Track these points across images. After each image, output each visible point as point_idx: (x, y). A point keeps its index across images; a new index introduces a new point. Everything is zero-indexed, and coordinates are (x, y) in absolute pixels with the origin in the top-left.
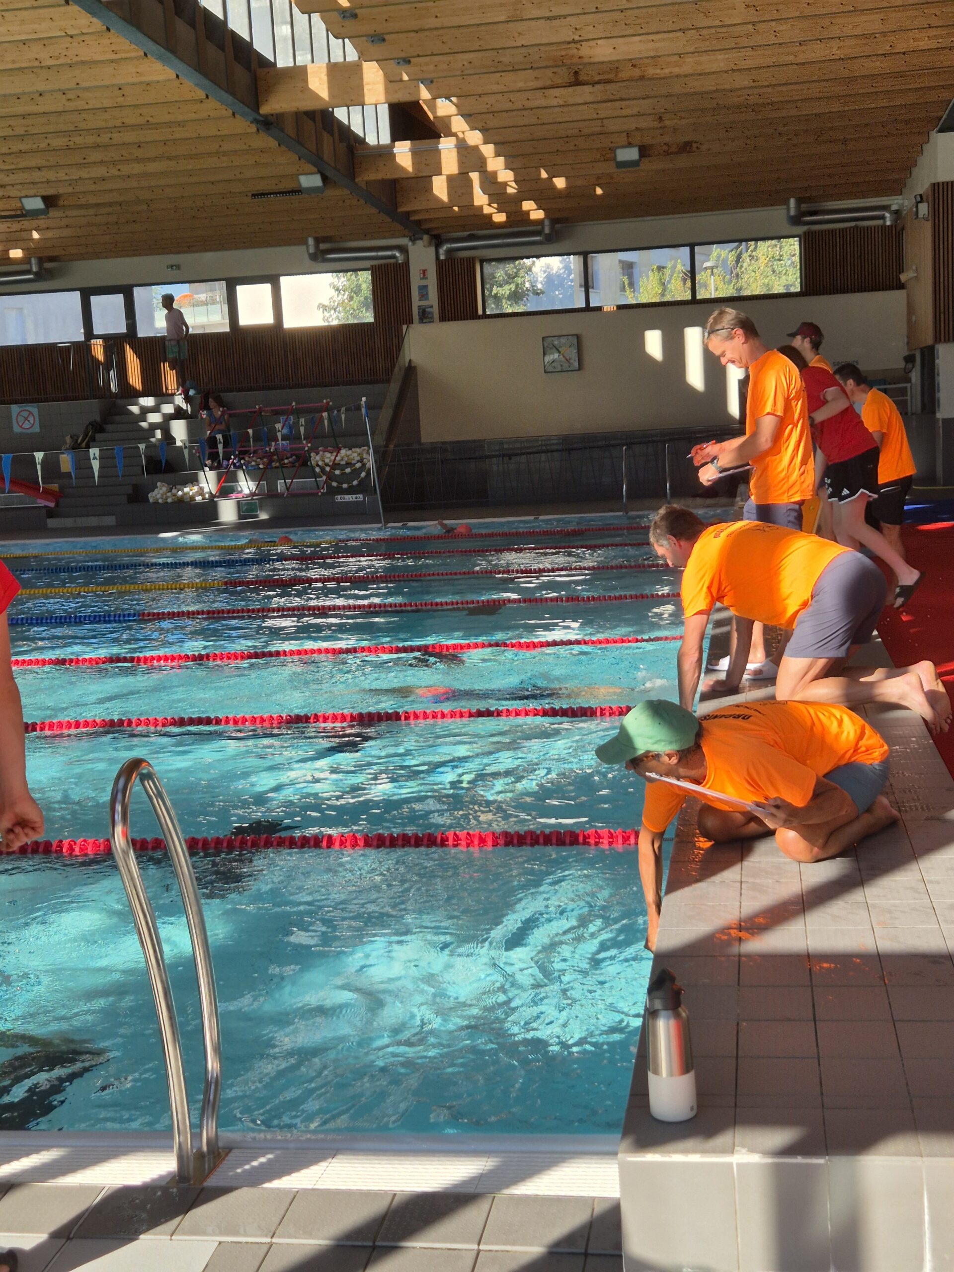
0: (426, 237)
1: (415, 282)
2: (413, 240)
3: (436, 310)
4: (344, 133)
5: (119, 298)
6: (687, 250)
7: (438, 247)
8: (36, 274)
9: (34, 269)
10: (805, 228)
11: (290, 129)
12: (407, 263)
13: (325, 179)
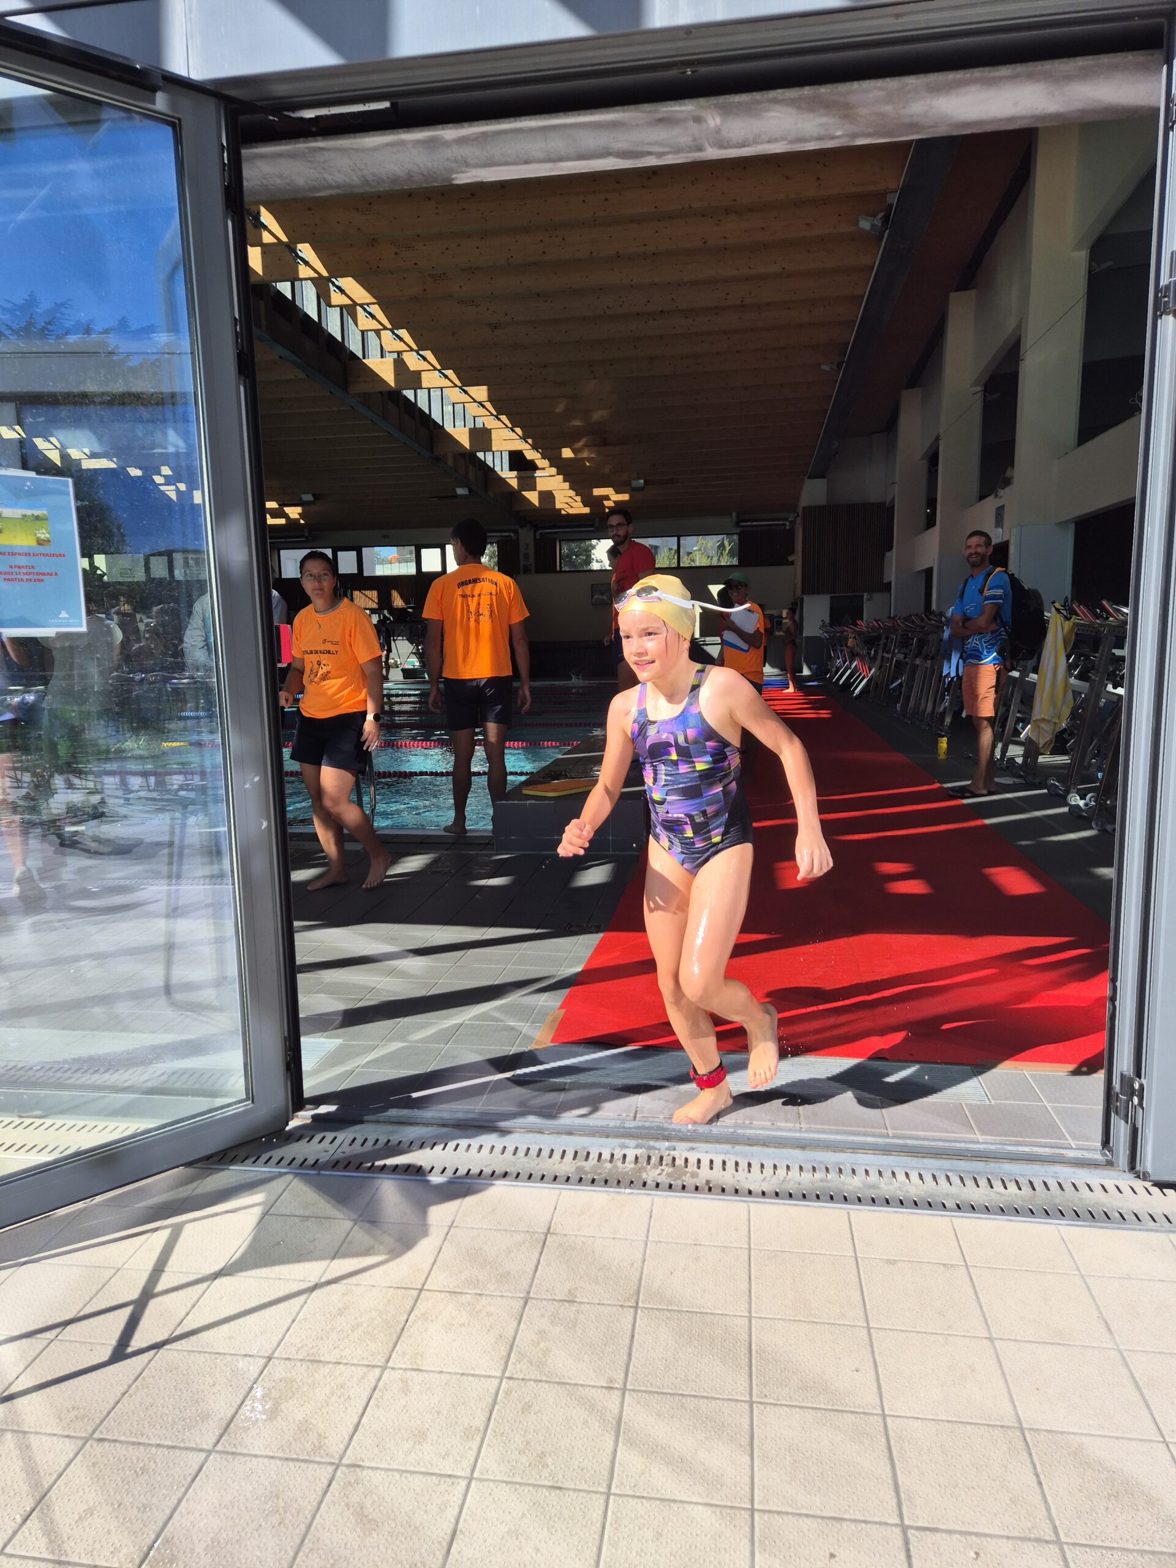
0: (528, 525)
1: (522, 551)
2: (521, 527)
3: (533, 568)
4: (483, 464)
5: (354, 554)
6: (676, 538)
7: (535, 532)
8: (306, 537)
9: (306, 534)
10: (741, 529)
11: (450, 463)
12: (518, 539)
13: (470, 490)
